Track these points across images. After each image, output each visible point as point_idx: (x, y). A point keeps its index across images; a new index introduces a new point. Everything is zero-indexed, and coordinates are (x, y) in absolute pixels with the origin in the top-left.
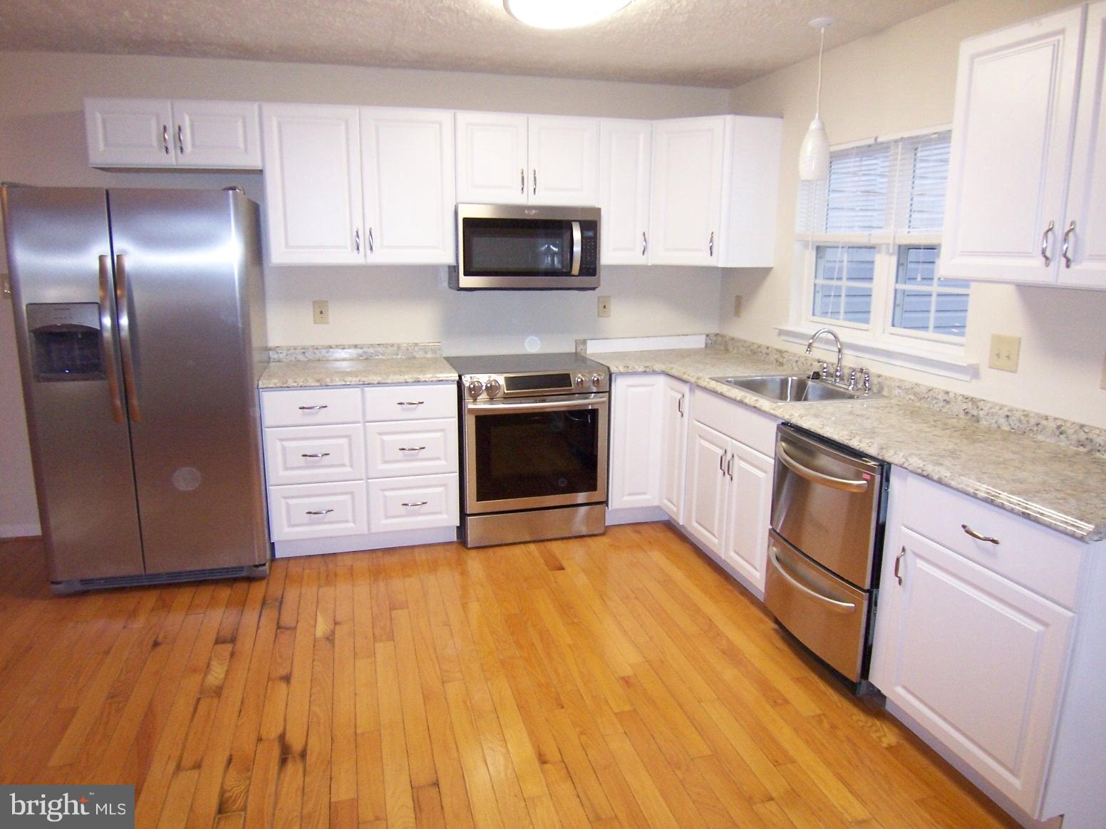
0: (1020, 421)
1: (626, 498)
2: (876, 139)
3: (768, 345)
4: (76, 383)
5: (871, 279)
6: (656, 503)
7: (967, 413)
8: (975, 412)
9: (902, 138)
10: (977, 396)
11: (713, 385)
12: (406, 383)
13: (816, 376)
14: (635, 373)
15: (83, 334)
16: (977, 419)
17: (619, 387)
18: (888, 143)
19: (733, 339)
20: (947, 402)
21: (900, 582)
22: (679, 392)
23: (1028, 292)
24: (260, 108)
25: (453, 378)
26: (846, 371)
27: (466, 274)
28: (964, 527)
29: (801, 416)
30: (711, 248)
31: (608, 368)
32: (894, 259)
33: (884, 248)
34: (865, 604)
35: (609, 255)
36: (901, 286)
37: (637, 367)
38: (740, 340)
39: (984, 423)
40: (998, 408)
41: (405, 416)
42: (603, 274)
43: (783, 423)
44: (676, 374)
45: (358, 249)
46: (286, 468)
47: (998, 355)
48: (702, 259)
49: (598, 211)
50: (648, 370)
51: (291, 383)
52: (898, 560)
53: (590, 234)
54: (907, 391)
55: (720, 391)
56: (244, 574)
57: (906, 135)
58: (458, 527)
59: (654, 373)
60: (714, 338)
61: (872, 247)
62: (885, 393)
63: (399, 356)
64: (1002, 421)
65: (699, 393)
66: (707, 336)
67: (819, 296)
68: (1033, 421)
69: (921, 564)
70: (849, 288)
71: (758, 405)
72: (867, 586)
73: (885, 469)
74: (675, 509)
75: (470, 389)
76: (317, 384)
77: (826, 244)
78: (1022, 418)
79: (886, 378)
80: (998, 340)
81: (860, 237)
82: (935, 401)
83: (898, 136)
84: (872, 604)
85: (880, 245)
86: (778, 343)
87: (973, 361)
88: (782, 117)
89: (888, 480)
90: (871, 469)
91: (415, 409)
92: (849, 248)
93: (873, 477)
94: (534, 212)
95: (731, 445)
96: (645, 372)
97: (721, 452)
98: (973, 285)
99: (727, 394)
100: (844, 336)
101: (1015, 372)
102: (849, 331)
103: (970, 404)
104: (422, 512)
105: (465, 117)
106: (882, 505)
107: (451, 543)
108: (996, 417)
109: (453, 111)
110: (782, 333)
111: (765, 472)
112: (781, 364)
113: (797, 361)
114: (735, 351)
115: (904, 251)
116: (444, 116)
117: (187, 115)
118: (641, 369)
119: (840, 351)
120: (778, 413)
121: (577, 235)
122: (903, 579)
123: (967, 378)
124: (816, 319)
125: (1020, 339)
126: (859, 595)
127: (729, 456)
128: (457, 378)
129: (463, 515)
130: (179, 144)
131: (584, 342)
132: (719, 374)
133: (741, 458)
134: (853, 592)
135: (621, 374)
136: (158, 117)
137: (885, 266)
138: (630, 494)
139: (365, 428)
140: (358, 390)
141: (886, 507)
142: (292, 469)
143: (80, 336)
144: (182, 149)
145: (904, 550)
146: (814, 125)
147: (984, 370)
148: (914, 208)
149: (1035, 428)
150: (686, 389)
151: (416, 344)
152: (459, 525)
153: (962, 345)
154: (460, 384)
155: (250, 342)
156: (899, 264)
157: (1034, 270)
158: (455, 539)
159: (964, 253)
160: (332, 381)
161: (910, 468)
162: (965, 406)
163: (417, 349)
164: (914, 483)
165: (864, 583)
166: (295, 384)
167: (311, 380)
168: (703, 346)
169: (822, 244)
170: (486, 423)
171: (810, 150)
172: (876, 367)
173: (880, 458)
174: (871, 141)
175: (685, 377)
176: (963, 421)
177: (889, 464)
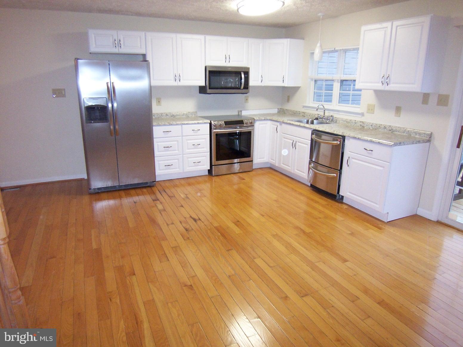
0: (375, 126)
1: (258, 160)
2: (335, 49)
3: (299, 111)
4: (99, 123)
5: (332, 90)
6: (267, 161)
7: (361, 125)
8: (363, 125)
9: (343, 49)
10: (363, 121)
11: (289, 122)
12: (195, 124)
13: (317, 119)
14: (262, 120)
15: (101, 108)
16: (364, 127)
17: (257, 125)
18: (338, 50)
19: (287, 110)
20: (356, 123)
21: (348, 166)
22: (276, 125)
23: (377, 92)
24: (145, 33)
25: (209, 122)
26: (326, 117)
27: (210, 88)
28: (364, 149)
29: (319, 127)
30: (283, 80)
31: (254, 118)
32: (339, 84)
33: (336, 81)
34: (339, 173)
35: (252, 83)
36: (341, 92)
37: (262, 118)
38: (289, 110)
39: (366, 128)
40: (369, 124)
41: (195, 134)
42: (250, 89)
43: (313, 130)
44: (275, 120)
45: (176, 81)
46: (159, 152)
47: (369, 109)
48: (281, 84)
49: (249, 68)
50: (265, 119)
51: (160, 124)
52: (348, 160)
53: (246, 76)
54: (344, 121)
55: (292, 123)
56: (148, 185)
57: (344, 48)
58: (208, 170)
59: (267, 120)
60: (280, 110)
61: (333, 80)
62: (338, 122)
63: (184, 117)
64: (370, 127)
65: (283, 125)
66: (278, 109)
67: (315, 95)
68: (378, 126)
69: (354, 160)
70: (325, 93)
71: (305, 126)
72: (339, 169)
73: (344, 137)
74: (274, 162)
75: (214, 125)
76: (168, 124)
77: (318, 79)
78: (375, 125)
79: (338, 118)
80: (369, 106)
81: (329, 77)
82: (352, 123)
83: (341, 48)
84: (340, 173)
85: (335, 80)
86: (303, 110)
87: (363, 112)
88: (304, 39)
89: (344, 141)
90: (340, 138)
91: (197, 132)
92: (325, 80)
93: (341, 140)
94: (230, 69)
95: (295, 139)
96: (264, 120)
97: (292, 141)
98: (362, 90)
99: (294, 124)
100: (326, 107)
101: (373, 113)
102: (327, 106)
103: (362, 123)
104: (199, 165)
105: (208, 37)
106: (343, 147)
107: (207, 175)
108: (369, 126)
109: (204, 35)
110: (304, 107)
111: (307, 145)
112: (304, 116)
113: (310, 115)
114: (288, 113)
115: (342, 81)
116: (202, 37)
117: (122, 35)
118: (263, 119)
119: (324, 111)
120: (312, 127)
121: (243, 76)
122: (349, 165)
123: (361, 116)
124: (315, 102)
125: (375, 105)
126: (337, 171)
127: (294, 142)
128: (210, 122)
129: (211, 165)
130: (120, 45)
131: (241, 111)
132: (289, 119)
133: (298, 142)
134: (335, 171)
135: (258, 120)
136: (112, 35)
137: (337, 86)
138: (260, 158)
139: (182, 138)
140: (180, 126)
141: (344, 147)
142: (160, 152)
143: (99, 108)
144: (121, 47)
145: (349, 157)
146: (318, 45)
147: (365, 114)
148: (345, 68)
149: (379, 128)
150: (278, 124)
151: (189, 112)
152: (209, 169)
153: (359, 108)
154: (211, 124)
155: (152, 111)
156: (341, 85)
157: (379, 86)
158: (207, 174)
159: (362, 82)
160: (173, 123)
161: (351, 136)
162: (360, 124)
163: (189, 114)
164: (352, 140)
165: (338, 168)
166: (162, 124)
167: (166, 123)
168: (277, 112)
169: (317, 79)
170: (219, 136)
171: (317, 51)
172: (336, 115)
173: (343, 135)
174: (333, 49)
175: (278, 120)
176: (360, 127)
177: (345, 136)
